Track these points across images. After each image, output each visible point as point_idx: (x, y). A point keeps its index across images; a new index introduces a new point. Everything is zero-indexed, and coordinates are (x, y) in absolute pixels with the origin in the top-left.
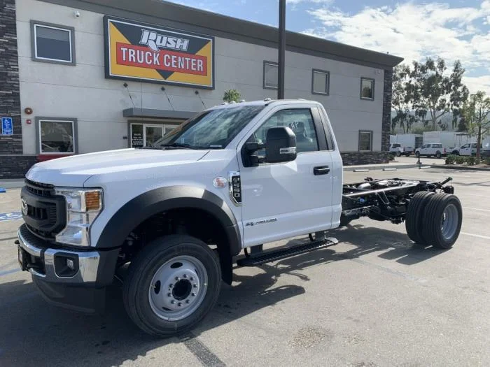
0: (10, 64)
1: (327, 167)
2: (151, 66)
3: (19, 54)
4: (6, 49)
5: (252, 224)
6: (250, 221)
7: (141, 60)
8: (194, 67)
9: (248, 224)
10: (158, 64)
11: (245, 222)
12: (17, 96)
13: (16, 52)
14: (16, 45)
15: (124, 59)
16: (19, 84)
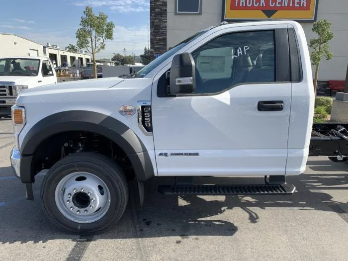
0: (163, 18)
1: (282, 102)
2: (258, 8)
3: (168, 11)
4: (160, 9)
5: (166, 155)
6: (164, 152)
7: (249, 4)
8: (298, 3)
9: (161, 154)
10: (265, 5)
11: (158, 152)
12: (165, 40)
13: (166, 10)
14: (166, 5)
15: (236, 5)
16: (166, 32)
